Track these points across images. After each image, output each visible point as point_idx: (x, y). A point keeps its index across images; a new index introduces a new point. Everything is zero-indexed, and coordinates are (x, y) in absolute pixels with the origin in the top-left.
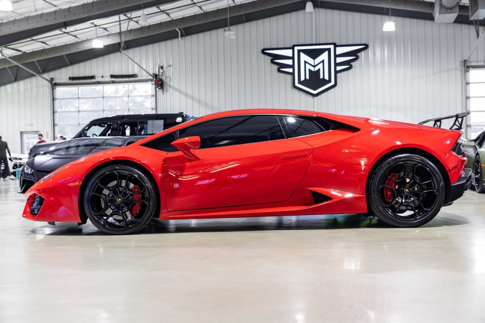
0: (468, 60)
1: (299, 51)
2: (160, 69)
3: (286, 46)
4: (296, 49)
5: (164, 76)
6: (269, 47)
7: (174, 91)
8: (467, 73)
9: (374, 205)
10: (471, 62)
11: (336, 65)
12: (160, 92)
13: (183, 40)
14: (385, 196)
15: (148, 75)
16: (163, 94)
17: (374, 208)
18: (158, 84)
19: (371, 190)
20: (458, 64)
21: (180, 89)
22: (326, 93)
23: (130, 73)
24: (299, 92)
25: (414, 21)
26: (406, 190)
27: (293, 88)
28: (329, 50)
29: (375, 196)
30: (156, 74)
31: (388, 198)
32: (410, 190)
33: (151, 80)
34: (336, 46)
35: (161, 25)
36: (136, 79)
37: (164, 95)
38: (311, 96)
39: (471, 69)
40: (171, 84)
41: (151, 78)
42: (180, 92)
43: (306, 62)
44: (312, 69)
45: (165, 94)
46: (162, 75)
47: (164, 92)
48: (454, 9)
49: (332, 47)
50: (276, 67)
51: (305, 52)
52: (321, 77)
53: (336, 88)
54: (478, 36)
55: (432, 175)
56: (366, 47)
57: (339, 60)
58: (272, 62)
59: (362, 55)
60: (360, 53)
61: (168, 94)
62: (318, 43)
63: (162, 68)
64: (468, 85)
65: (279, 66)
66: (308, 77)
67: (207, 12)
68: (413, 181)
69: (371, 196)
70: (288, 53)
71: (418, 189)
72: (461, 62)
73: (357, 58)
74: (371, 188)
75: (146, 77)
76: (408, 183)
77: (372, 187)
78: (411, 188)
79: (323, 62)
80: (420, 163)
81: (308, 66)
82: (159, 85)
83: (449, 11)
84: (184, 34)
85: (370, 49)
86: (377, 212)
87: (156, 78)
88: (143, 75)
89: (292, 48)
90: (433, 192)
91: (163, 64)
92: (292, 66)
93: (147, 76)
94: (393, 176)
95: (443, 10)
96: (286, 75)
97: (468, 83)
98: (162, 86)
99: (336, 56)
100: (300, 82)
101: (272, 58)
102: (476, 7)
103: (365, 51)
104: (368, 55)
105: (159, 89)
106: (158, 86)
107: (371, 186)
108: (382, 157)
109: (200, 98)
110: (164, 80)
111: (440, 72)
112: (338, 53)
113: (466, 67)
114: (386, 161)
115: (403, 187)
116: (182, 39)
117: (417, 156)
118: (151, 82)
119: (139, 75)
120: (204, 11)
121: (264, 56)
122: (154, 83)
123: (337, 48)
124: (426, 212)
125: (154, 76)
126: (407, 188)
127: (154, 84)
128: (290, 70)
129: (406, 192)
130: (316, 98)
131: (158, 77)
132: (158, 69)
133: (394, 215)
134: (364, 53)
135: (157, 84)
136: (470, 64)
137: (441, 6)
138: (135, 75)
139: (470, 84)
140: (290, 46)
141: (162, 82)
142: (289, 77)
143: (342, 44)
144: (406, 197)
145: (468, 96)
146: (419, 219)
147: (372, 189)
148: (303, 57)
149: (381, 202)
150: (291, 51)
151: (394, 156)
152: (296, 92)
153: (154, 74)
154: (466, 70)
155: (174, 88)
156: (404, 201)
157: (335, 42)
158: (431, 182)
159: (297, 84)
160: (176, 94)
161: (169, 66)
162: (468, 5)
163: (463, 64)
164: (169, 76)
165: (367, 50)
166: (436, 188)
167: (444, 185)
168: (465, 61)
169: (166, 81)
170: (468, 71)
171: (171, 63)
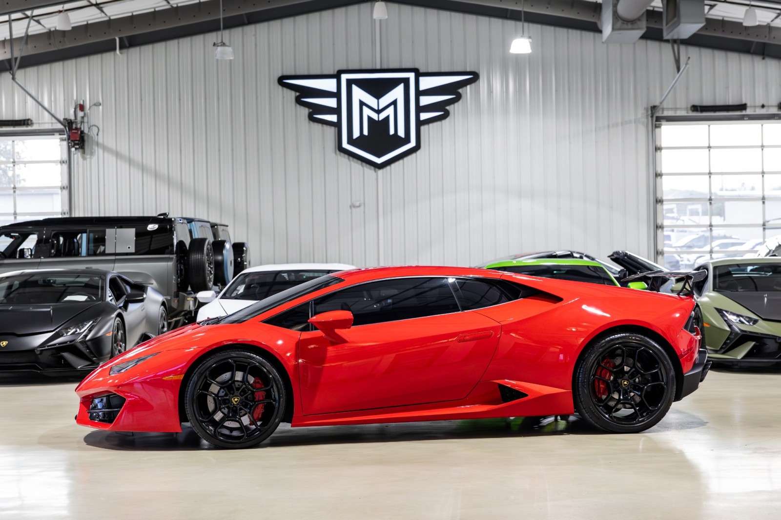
0: (659, 106)
1: (350, 82)
2: (78, 109)
3: (325, 72)
4: (344, 77)
5: (86, 125)
6: (292, 73)
7: (106, 154)
8: (657, 130)
9: (583, 403)
10: (663, 109)
11: (420, 109)
12: (77, 155)
13: (125, 56)
14: (597, 390)
15: (54, 120)
16: (84, 158)
17: (583, 407)
18: (74, 139)
19: (578, 383)
20: (641, 113)
21: (118, 149)
22: (401, 162)
23: (17, 117)
24: (349, 159)
25: (562, 32)
26: (624, 382)
27: (338, 152)
28: (406, 81)
29: (584, 392)
30: (71, 120)
31: (600, 392)
32: (629, 381)
33: (60, 132)
34: (418, 74)
35: (87, 28)
36: (29, 128)
37: (85, 161)
38: (372, 168)
39: (663, 122)
40: (100, 140)
41: (60, 126)
42: (117, 155)
43: (362, 104)
44: (374, 116)
45: (88, 160)
46: (82, 122)
47: (85, 156)
48: (639, 23)
49: (411, 76)
50: (305, 111)
51: (361, 83)
52: (392, 132)
53: (419, 152)
54: (678, 69)
55: (659, 361)
56: (475, 77)
57: (425, 101)
58: (298, 101)
59: (467, 91)
60: (465, 88)
61: (95, 158)
62: (385, 67)
63: (82, 108)
64: (658, 152)
65: (311, 110)
66: (366, 132)
67: (177, 7)
68: (634, 369)
69: (579, 391)
70: (329, 85)
71: (639, 381)
72: (647, 110)
73: (459, 97)
74: (578, 380)
75: (50, 125)
76: (627, 373)
77: (580, 379)
78: (631, 379)
79: (394, 103)
80: (644, 346)
81: (367, 112)
82: (77, 142)
83: (630, 26)
84: (127, 44)
85: (483, 82)
86: (587, 413)
87: (70, 129)
88: (45, 121)
89: (337, 76)
90: (661, 384)
91: (83, 101)
92: (337, 111)
93: (52, 123)
94: (608, 363)
95: (619, 24)
96: (325, 126)
97: (658, 149)
98: (82, 144)
99: (419, 93)
100: (351, 141)
101: (298, 94)
102: (676, 19)
103: (473, 85)
104: (477, 93)
105: (76, 149)
106: (75, 144)
107: (579, 377)
108: (594, 338)
109: (157, 169)
110: (86, 131)
111: (609, 126)
112: (422, 87)
113: (654, 119)
114: (599, 343)
115: (620, 378)
116: (121, 53)
117: (640, 336)
118: (60, 135)
119: (34, 121)
120: (171, 6)
121: (283, 90)
122: (65, 136)
123: (422, 79)
124: (652, 411)
125: (67, 124)
126: (626, 380)
127: (65, 140)
128: (333, 118)
129: (625, 385)
130: (380, 172)
131: (74, 126)
132: (73, 110)
133: (609, 416)
134: (471, 89)
135: (72, 139)
136: (663, 113)
137: (616, 16)
138: (28, 120)
139: (663, 151)
140: (331, 72)
141: (83, 135)
142: (331, 131)
143: (430, 70)
144: (624, 391)
145: (659, 172)
146: (641, 421)
147: (580, 381)
148: (358, 94)
149: (593, 399)
150: (334, 81)
151: (610, 337)
152: (343, 159)
153: (65, 119)
154: (656, 124)
155: (105, 148)
156: (621, 397)
157: (417, 66)
158: (657, 372)
159: (345, 145)
160: (111, 159)
161: (95, 105)
162: (661, 10)
163: (650, 112)
164: (96, 124)
165: (477, 82)
166: (665, 381)
167: (674, 376)
168: (654, 108)
169: (89, 133)
170: (659, 126)
171: (101, 101)
